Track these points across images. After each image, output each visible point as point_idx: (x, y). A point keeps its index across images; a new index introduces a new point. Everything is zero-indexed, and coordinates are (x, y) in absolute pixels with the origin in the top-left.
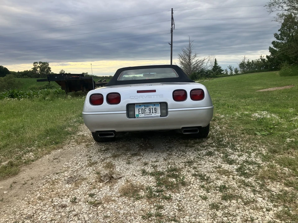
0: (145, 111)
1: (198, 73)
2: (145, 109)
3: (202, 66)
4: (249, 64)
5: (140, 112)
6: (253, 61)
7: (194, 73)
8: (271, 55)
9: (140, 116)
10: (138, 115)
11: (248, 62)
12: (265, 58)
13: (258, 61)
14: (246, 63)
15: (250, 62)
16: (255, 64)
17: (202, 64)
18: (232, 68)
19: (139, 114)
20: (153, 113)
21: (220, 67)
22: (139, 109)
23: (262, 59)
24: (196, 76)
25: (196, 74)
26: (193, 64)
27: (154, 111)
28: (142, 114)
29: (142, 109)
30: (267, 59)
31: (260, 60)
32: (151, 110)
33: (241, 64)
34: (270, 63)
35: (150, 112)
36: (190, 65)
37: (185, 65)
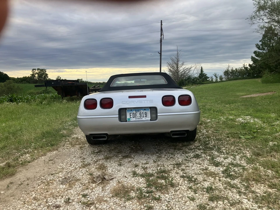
0: (136, 115)
1: (186, 80)
3: (189, 73)
4: (233, 72)
6: (236, 69)
7: (182, 80)
8: (253, 64)
9: (131, 120)
10: (129, 119)
11: (232, 70)
12: (248, 66)
13: (241, 70)
14: (230, 71)
15: (234, 70)
16: (239, 72)
17: (189, 72)
18: (217, 75)
20: (143, 117)
21: (206, 75)
22: (130, 113)
23: (245, 68)
25: (184, 81)
26: (181, 71)
29: (133, 113)
30: (249, 67)
31: (243, 68)
32: (142, 114)
33: (225, 72)
34: (252, 71)
35: (140, 116)
36: (178, 73)
37: (173, 73)
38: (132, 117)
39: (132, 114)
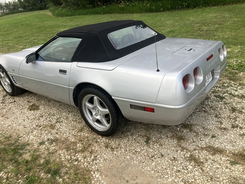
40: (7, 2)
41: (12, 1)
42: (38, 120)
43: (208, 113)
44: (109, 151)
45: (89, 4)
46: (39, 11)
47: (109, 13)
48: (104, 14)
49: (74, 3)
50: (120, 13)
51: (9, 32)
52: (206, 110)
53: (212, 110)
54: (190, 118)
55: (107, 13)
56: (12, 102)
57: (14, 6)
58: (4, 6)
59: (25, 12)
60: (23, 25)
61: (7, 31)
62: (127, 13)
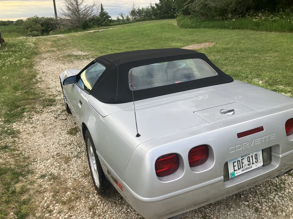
0: (242, 163)
1: (90, 22)
2: (242, 160)
3: (92, 13)
4: (140, 12)
5: (236, 168)
6: (143, 9)
7: (86, 21)
8: (160, 3)
9: (236, 175)
10: (233, 174)
11: (139, 9)
12: (154, 6)
13: (147, 9)
14: (137, 10)
15: (141, 10)
17: (92, 11)
18: (123, 15)
19: (235, 171)
20: (253, 163)
21: (107, 14)
22: (234, 163)
23: (151, 7)
24: (88, 24)
25: (88, 22)
26: (82, 10)
27: (254, 160)
28: (239, 169)
29: (238, 161)
30: (156, 7)
31: (150, 7)
32: (251, 158)
33: (132, 12)
34: (159, 11)
35: (249, 163)
36: (78, 11)
37: (73, 12)
38: (237, 169)
39: (236, 164)
40: (141, 8)
41: (145, 8)
42: (64, 147)
43: (259, 215)
44: (88, 216)
45: (219, 16)
46: (169, 20)
47: (239, 29)
48: (232, 29)
49: (203, 13)
50: (253, 29)
51: (126, 41)
52: (261, 208)
53: (272, 212)
54: (224, 212)
55: (237, 28)
56: (63, 120)
57: (147, 13)
58: (137, 12)
59: (156, 20)
60: (142, 34)
61: (126, 39)
62: (262, 30)
